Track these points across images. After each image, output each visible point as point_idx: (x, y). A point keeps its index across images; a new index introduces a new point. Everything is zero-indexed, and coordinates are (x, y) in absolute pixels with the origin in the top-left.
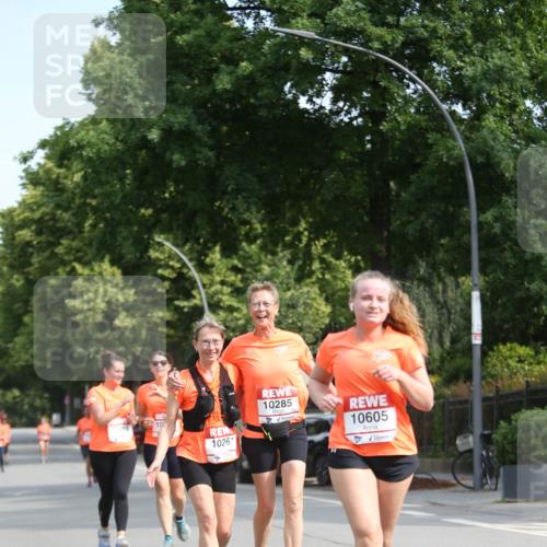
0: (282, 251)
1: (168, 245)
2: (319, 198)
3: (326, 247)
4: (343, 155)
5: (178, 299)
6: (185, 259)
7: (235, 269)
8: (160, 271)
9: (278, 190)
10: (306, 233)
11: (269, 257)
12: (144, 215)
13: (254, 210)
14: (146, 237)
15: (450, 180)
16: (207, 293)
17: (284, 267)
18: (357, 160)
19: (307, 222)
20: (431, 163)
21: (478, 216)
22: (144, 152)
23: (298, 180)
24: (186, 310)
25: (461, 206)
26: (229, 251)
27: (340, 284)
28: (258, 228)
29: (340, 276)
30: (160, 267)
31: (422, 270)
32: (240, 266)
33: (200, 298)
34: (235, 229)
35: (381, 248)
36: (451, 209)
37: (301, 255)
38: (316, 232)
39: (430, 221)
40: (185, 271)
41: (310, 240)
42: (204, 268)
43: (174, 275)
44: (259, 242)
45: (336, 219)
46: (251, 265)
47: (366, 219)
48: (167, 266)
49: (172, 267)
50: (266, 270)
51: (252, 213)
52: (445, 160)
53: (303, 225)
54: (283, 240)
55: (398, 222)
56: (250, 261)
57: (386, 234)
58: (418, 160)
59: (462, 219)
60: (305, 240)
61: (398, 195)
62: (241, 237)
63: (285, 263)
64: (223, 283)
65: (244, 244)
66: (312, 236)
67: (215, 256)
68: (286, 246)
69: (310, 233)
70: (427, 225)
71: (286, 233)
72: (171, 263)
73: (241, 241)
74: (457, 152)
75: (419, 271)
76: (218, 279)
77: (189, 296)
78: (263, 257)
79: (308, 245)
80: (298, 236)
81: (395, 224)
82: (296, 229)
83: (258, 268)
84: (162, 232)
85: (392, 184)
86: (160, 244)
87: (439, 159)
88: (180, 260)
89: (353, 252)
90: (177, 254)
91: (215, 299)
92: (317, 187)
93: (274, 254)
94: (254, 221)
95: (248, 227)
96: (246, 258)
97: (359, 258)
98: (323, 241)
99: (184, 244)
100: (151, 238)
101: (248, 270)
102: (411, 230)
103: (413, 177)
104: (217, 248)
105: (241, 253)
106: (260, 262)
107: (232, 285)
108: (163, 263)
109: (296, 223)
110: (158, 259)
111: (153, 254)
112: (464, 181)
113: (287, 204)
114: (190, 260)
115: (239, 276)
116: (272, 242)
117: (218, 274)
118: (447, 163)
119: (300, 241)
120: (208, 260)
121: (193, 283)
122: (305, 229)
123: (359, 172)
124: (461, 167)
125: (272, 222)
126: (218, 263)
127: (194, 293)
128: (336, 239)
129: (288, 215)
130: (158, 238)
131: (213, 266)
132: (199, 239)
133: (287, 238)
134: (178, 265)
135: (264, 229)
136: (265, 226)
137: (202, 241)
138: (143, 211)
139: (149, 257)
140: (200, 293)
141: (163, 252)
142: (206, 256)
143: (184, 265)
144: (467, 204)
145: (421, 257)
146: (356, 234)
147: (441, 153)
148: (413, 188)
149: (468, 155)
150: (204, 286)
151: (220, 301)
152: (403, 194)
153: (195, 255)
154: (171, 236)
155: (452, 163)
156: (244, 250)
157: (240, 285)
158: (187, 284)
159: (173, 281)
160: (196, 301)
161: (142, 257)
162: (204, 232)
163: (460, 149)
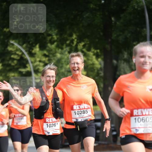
0: (66, 47)
1: (16, 45)
2: (81, 25)
3: (84, 46)
4: (92, 6)
5: (20, 68)
6: (24, 51)
7: (45, 55)
8: (12, 56)
9: (63, 21)
10: (76, 40)
11: (60, 50)
12: (5, 31)
13: (53, 29)
14: (6, 41)
15: (138, 16)
16: (33, 66)
17: (66, 55)
18: (98, 8)
19: (76, 35)
20: (130, 9)
21: (150, 32)
22: (5, 3)
23: (72, 17)
24: (24, 73)
25: (142, 28)
26: (42, 47)
27: (90, 62)
28: (55, 37)
29: (90, 58)
30: (12, 54)
31: (126, 56)
32: (47, 54)
33: (30, 68)
34: (45, 38)
35: (108, 47)
36: (138, 29)
37: (73, 49)
38: (80, 40)
39: (129, 35)
40: (23, 56)
41: (78, 43)
42: (32, 55)
43: (18, 58)
44: (55, 43)
45: (89, 34)
46: (51, 54)
47: (101, 34)
48: (15, 54)
49: (18, 55)
50: (59, 55)
51: (52, 31)
52: (136, 7)
53: (74, 36)
54: (66, 43)
55: (115, 35)
56: (51, 52)
57: (110, 40)
58: (124, 8)
59: (143, 34)
60: (75, 43)
61: (115, 23)
62: (47, 42)
63: (66, 53)
64: (40, 61)
65: (49, 45)
66: (78, 41)
67: (37, 49)
68: (67, 45)
69: (77, 40)
70: (128, 36)
71: (67, 40)
72: (18, 53)
73: (47, 43)
74: (141, 4)
75: (124, 56)
76: (38, 59)
77: (25, 67)
78: (57, 50)
79: (77, 45)
80: (72, 41)
81: (114, 36)
82: (71, 38)
83: (55, 55)
84: (13, 39)
85: (113, 19)
86: (13, 44)
87: (133, 7)
88: (21, 51)
89: (96, 48)
90: (19, 49)
91: (36, 68)
92: (80, 20)
93: (62, 49)
94: (53, 34)
95: (50, 37)
96: (50, 51)
97: (98, 51)
98: (83, 44)
99: (23, 44)
100: (8, 41)
101: (51, 56)
102: (121, 38)
103: (122, 15)
104: (37, 46)
105: (47, 48)
106: (56, 52)
107: (44, 62)
108: (13, 53)
109: (71, 35)
110: (11, 51)
111: (10, 49)
112: (144, 17)
113: (68, 27)
114: (26, 51)
115: (47, 59)
116: (61, 44)
117: (38, 57)
118: (137, 9)
119: (73, 43)
120: (33, 51)
121: (27, 62)
122: (75, 38)
123: (98, 13)
124: (143, 11)
125: (61, 35)
126: (38, 53)
127: (28, 65)
128: (88, 43)
129: (68, 32)
130: (12, 42)
131: (35, 54)
132: (29, 42)
133: (68, 42)
134: (20, 54)
135: (57, 38)
136: (58, 36)
137: (31, 43)
138: (5, 29)
139: (8, 50)
140: (30, 66)
141: (14, 48)
142: (33, 49)
143: (23, 53)
144: (146, 27)
145: (125, 50)
146: (97, 40)
147: (135, 4)
148: (122, 20)
149: (146, 5)
150: (32, 62)
151: (38, 69)
152: (118, 23)
153: (28, 49)
154: (17, 41)
155: (139, 9)
156: (49, 47)
157: (47, 62)
158: (24, 62)
159: (18, 60)
160: (28, 69)
161: (4, 50)
162: (32, 40)
163: (143, 3)
